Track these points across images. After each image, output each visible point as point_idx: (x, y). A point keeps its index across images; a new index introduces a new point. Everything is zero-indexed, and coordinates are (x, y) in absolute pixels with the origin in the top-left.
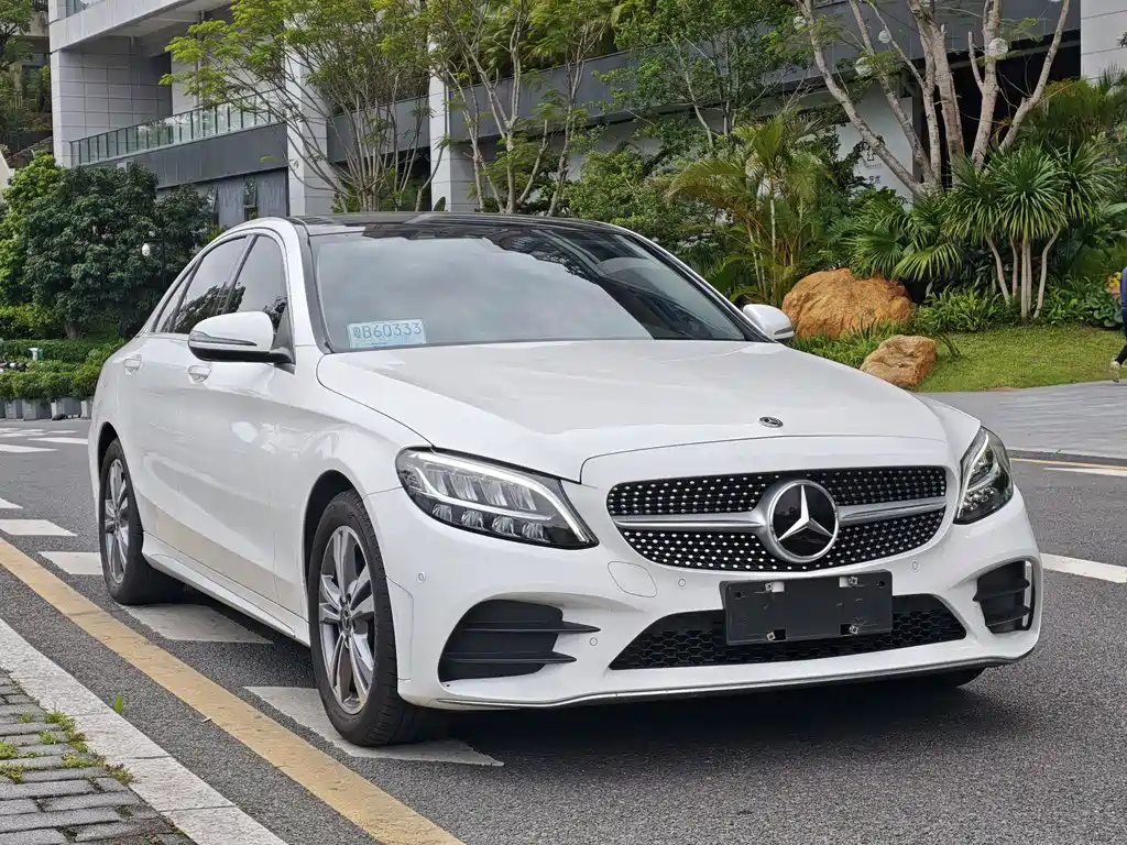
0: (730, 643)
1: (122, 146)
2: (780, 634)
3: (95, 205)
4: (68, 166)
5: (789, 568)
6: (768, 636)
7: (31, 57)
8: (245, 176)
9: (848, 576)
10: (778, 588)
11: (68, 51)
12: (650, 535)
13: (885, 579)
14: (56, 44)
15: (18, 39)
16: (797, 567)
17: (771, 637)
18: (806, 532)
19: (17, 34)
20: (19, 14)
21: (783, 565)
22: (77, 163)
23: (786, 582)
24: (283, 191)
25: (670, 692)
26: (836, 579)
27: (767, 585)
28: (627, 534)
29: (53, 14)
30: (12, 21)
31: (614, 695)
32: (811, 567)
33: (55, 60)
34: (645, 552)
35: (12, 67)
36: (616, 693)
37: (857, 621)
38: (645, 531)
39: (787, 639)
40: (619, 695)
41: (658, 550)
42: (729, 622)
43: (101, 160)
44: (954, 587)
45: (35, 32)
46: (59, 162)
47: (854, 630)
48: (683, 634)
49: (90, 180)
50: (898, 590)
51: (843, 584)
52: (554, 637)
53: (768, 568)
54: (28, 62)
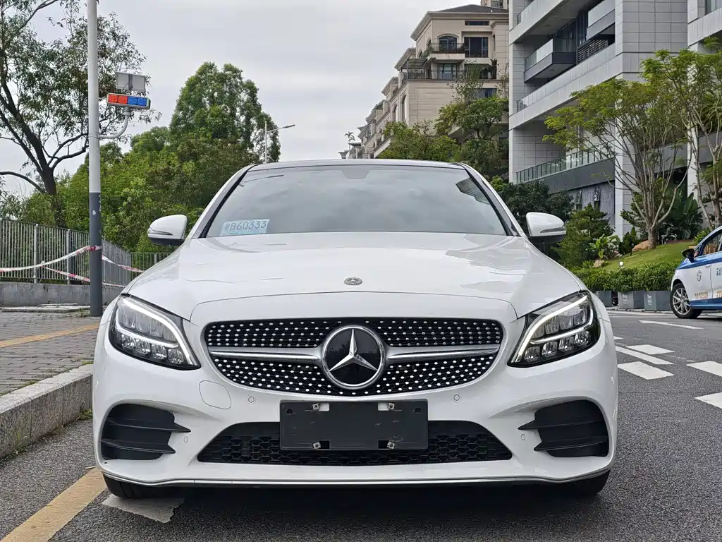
0: (284, 448)
1: (539, 173)
2: (325, 444)
3: (517, 201)
4: (515, 183)
5: (341, 393)
6: (314, 445)
7: (501, 133)
8: (595, 185)
9: (387, 402)
10: (326, 408)
11: (516, 129)
12: (234, 362)
13: (422, 406)
14: (512, 126)
15: (496, 125)
16: (348, 393)
17: (317, 446)
18: (352, 365)
19: (495, 123)
20: (497, 113)
21: (336, 390)
22: (519, 182)
23: (332, 404)
24: (613, 193)
25: (234, 482)
26: (376, 403)
27: (314, 405)
28: (217, 360)
29: (510, 112)
30: (493, 117)
31: (193, 482)
32: (360, 393)
33: (511, 133)
34: (229, 375)
35: (493, 138)
36: (195, 480)
37: (394, 439)
38: (230, 359)
39: (331, 448)
40: (196, 482)
41: (239, 374)
42: (283, 431)
43: (530, 180)
44: (494, 417)
45: (503, 122)
46: (511, 180)
47: (391, 445)
48: (257, 438)
49: (516, 189)
50: (433, 416)
51: (382, 408)
52: (168, 435)
53: (323, 392)
54: (501, 136)
